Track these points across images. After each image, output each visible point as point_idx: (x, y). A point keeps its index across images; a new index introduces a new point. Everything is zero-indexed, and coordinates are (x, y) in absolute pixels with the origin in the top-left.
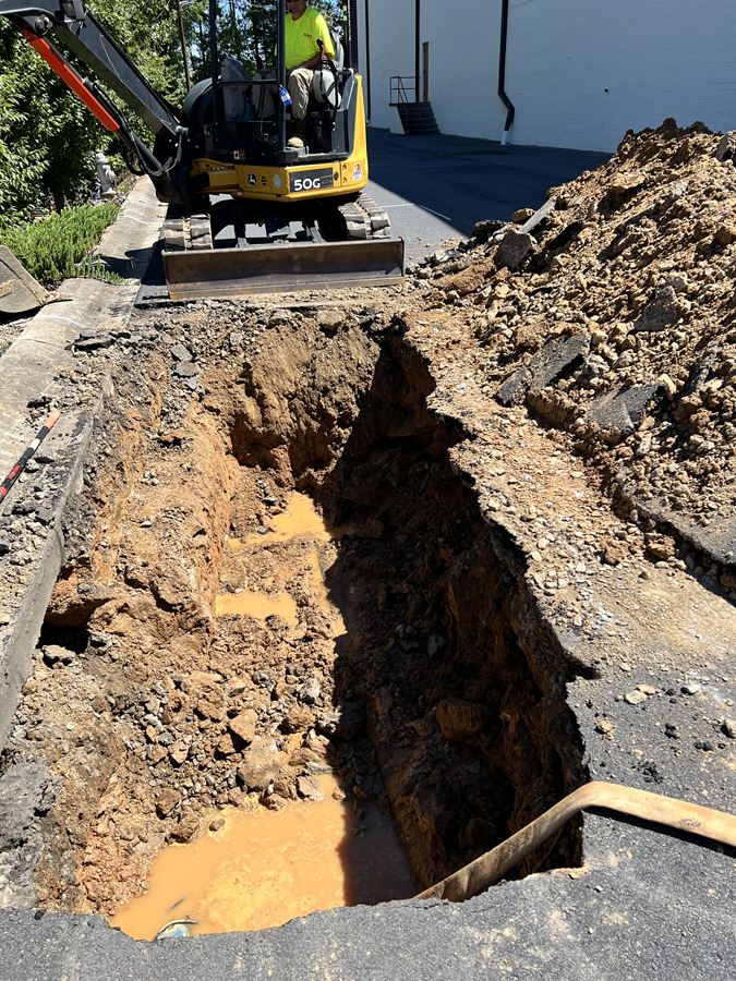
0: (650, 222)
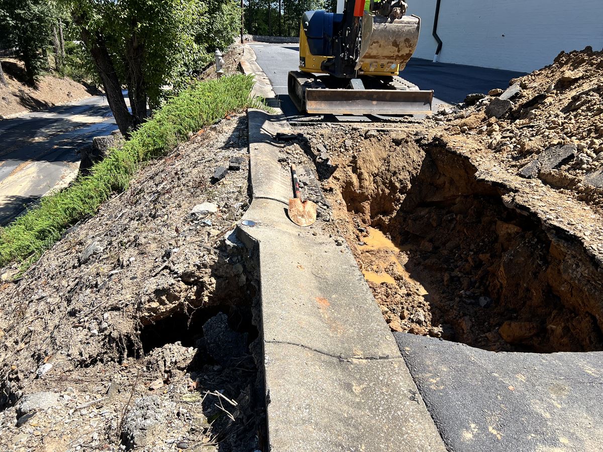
0: (595, 94)
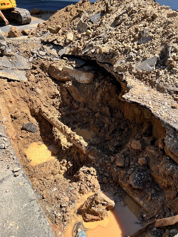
0: (126, 15)
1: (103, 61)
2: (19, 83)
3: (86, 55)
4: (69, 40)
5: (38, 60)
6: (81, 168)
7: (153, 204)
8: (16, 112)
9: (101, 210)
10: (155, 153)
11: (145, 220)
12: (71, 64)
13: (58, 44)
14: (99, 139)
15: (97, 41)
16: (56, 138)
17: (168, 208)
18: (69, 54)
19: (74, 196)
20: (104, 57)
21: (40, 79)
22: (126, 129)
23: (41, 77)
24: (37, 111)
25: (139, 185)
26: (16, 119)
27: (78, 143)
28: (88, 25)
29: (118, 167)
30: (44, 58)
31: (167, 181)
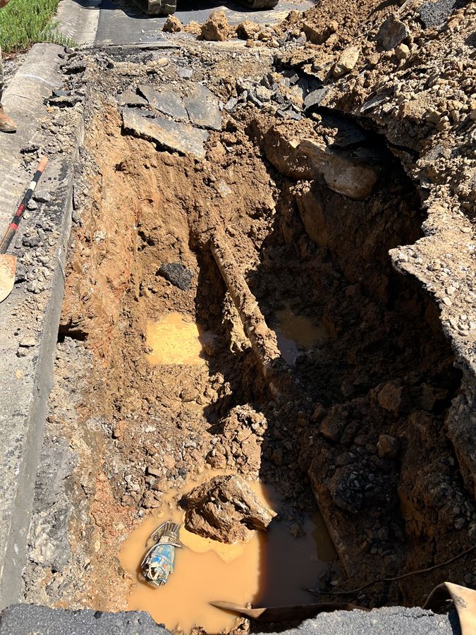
1: (400, 143)
2: (181, 158)
3: (369, 115)
4: (343, 67)
5: (248, 109)
6: (238, 406)
7: (366, 563)
8: (155, 229)
9: (228, 518)
10: (427, 435)
11: (330, 592)
12: (324, 136)
13: (313, 74)
14: (329, 356)
15: (412, 81)
16: (225, 317)
17: (400, 592)
18: (329, 107)
19: (191, 462)
20: (407, 131)
21: (237, 160)
22: (408, 352)
23: (240, 155)
24: (204, 238)
25: (348, 503)
26: (154, 245)
27: (259, 344)
28: (407, 29)
29: (321, 434)
30: (263, 107)
31: (423, 520)
